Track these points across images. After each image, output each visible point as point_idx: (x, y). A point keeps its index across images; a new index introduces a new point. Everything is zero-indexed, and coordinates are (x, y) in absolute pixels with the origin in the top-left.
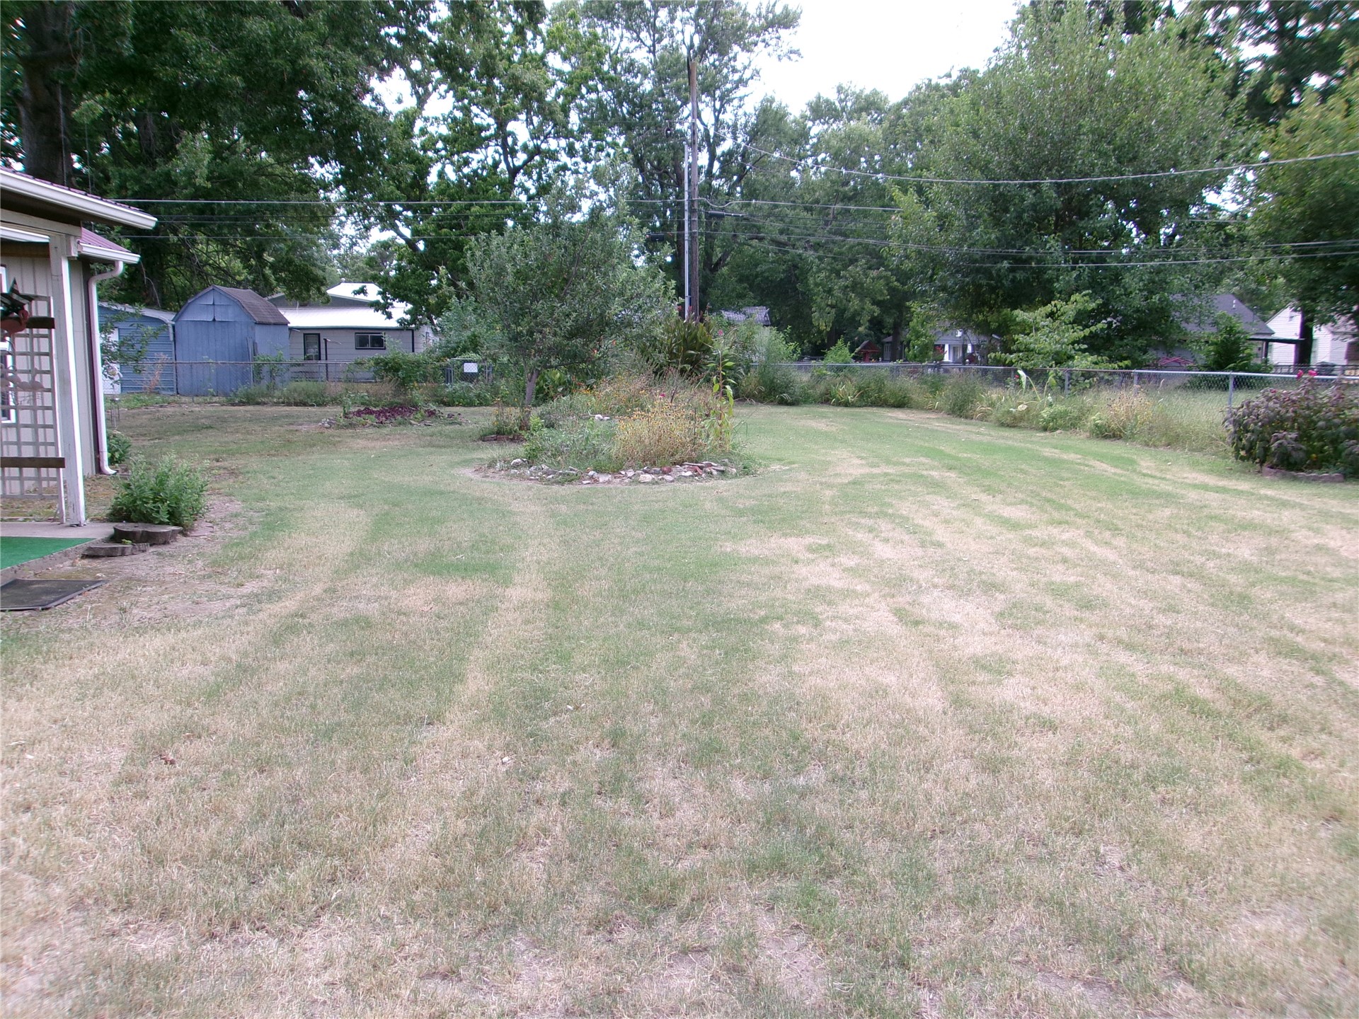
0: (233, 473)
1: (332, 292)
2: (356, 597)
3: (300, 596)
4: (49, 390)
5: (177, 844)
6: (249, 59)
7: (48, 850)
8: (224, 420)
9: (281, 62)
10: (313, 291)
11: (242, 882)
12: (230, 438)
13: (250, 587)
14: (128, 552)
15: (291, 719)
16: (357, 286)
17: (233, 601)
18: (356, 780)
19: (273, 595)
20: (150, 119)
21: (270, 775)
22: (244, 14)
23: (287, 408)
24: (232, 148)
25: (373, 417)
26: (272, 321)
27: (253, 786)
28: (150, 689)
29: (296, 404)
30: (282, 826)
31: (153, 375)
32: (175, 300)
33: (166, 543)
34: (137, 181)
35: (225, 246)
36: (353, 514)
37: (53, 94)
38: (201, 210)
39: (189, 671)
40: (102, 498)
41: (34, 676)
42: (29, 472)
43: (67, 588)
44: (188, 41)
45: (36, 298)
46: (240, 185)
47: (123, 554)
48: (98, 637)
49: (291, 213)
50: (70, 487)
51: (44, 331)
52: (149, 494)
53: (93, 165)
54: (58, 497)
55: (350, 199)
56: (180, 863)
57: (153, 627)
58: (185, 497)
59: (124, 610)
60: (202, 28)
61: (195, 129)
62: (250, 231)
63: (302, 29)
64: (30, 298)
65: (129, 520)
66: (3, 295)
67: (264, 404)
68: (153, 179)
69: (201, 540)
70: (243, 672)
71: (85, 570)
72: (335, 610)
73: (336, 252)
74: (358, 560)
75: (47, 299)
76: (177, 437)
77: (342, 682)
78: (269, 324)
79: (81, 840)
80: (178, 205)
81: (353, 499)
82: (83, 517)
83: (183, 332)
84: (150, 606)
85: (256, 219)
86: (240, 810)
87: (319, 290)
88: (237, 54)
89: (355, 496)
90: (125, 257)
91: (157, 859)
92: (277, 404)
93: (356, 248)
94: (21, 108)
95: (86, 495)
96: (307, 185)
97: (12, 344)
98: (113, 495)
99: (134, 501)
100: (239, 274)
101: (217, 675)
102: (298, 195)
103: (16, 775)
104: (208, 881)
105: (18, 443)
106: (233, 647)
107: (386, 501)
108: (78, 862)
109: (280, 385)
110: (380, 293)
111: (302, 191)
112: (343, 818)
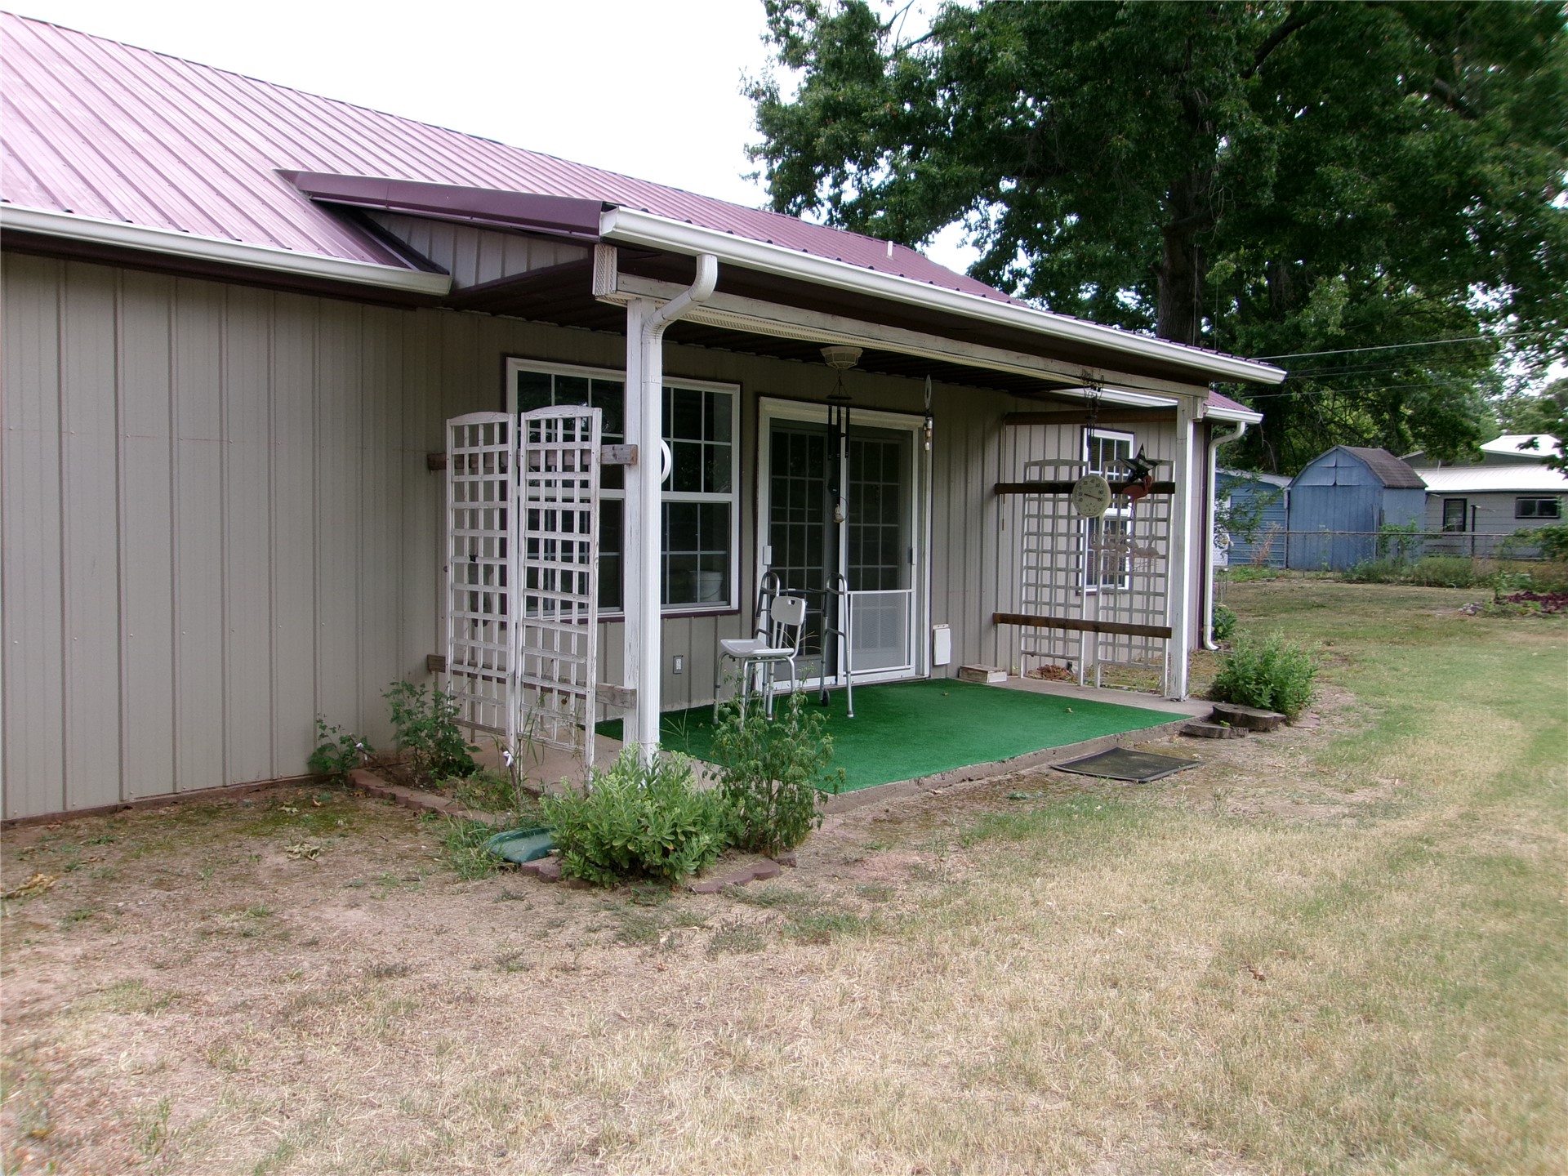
0: (1345, 659)
1: (1487, 447)
2: (1506, 832)
3: (1426, 816)
4: (1163, 557)
5: (1264, 1075)
6: (1404, 182)
7: (1130, 1035)
8: (1338, 599)
9: (1444, 176)
10: (1461, 448)
11: (1339, 1150)
12: (1344, 619)
13: (1361, 795)
14: (1226, 734)
15: (1408, 966)
16: (1525, 439)
17: (1339, 809)
18: (1498, 1072)
19: (1390, 810)
20: (1283, 270)
21: (1379, 1028)
22: (1403, 131)
23: (1418, 589)
24: (1372, 289)
25: (1538, 604)
26: (1405, 484)
27: (1358, 1035)
28: (1241, 888)
29: (1429, 584)
30: (1393, 1096)
31: (1263, 546)
32: (1292, 464)
33: (1266, 730)
34: (1263, 336)
35: (1354, 399)
36: (1504, 725)
37: (1190, 260)
38: (1330, 362)
39: (1283, 879)
40: (1203, 674)
41: (1128, 850)
42: (1137, 640)
43: (1164, 765)
44: (1334, 177)
45: (1161, 462)
46: (1378, 329)
47: (1220, 737)
48: (1192, 821)
49: (1440, 355)
50: (1174, 660)
51: (1164, 496)
52: (1252, 674)
53: (1220, 326)
54: (1162, 669)
55: (1522, 329)
56: (1266, 1098)
57: (1247, 822)
58: (1291, 681)
59: (1217, 797)
60: (1351, 159)
61: (1332, 273)
62: (1386, 381)
63: (1476, 132)
64: (1154, 463)
65: (1229, 700)
66: (1131, 461)
67: (1389, 582)
68: (1281, 334)
69: (1305, 733)
70: (1349, 894)
71: (1182, 748)
72: (1474, 842)
73: (1495, 398)
74: (1508, 785)
75: (1170, 463)
76: (1283, 615)
77: (1480, 937)
78: (1401, 488)
79: (1163, 1034)
80: (1305, 359)
81: (1506, 706)
82: (1184, 692)
83: (1300, 499)
84: (1245, 798)
85: (1394, 366)
86: (1339, 1059)
87: (1469, 445)
88: (1390, 179)
89: (1508, 703)
90: (1247, 416)
91: (1242, 1086)
92: (1405, 583)
93: (1525, 391)
94: (1159, 278)
95: (1188, 670)
96: (1462, 319)
97: (1134, 509)
98: (1215, 671)
99: (1237, 680)
100: (1368, 431)
101: (1317, 891)
102: (1451, 332)
103: (1106, 946)
104: (1299, 1130)
105: (1130, 610)
106: (1340, 861)
107: (1553, 714)
108: (1159, 1057)
109: (1410, 561)
110: (1556, 446)
111: (1455, 327)
112: (1477, 1115)
